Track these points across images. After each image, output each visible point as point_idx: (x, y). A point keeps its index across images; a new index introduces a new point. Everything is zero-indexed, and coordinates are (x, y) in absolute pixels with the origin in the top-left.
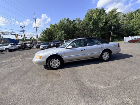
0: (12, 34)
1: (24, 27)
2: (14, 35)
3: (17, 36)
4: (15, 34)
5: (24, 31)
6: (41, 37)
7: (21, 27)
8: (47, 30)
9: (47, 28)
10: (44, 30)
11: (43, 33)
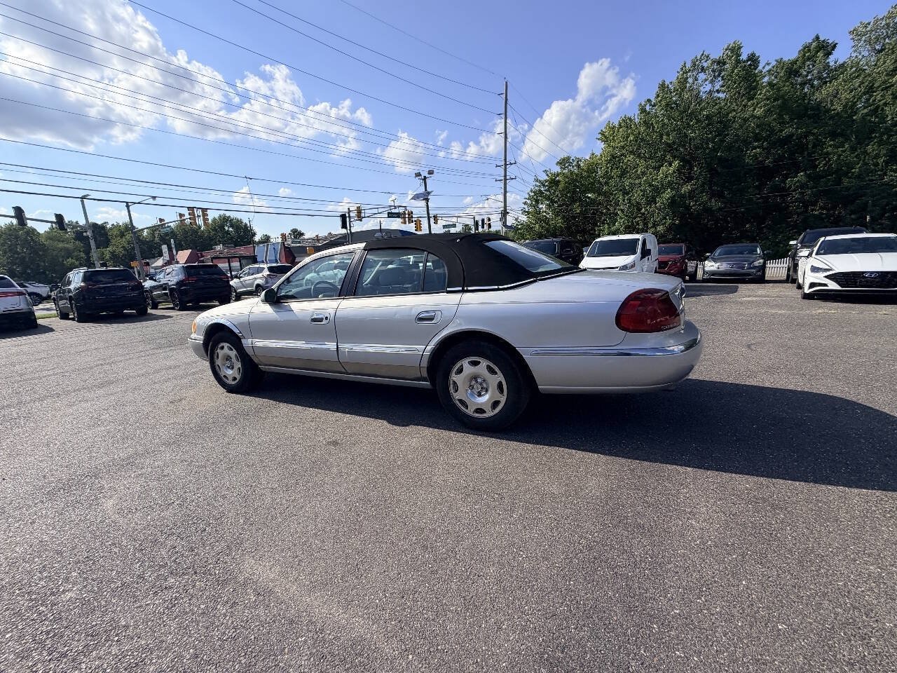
0: (391, 215)
1: (431, 172)
2: (398, 215)
3: (407, 216)
4: (401, 210)
5: (425, 196)
6: (524, 218)
7: (418, 175)
8: (564, 169)
9: (564, 159)
10: (548, 175)
11: (540, 191)
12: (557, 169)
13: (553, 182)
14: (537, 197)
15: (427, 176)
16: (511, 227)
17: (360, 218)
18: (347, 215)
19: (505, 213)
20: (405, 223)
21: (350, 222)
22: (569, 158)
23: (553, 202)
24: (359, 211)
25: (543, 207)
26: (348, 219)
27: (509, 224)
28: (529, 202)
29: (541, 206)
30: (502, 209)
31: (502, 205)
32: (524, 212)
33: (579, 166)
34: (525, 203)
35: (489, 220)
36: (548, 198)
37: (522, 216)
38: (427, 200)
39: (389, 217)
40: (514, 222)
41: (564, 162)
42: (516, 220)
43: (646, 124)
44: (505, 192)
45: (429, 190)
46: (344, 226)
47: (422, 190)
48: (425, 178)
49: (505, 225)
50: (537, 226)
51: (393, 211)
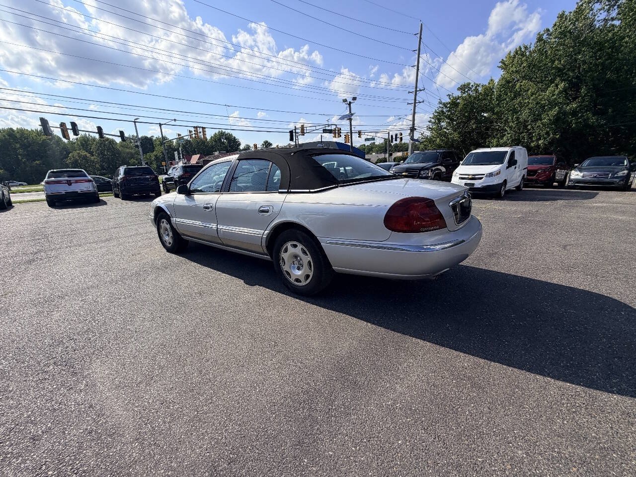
1: (354, 99)
2: (330, 131)
3: (337, 132)
4: (333, 127)
5: (349, 117)
6: (428, 133)
7: (345, 101)
8: (464, 93)
9: (465, 85)
10: (450, 99)
11: (442, 111)
12: (459, 93)
13: (454, 104)
14: (439, 117)
15: (352, 101)
16: (417, 140)
17: (303, 133)
18: (294, 131)
19: (413, 129)
20: (335, 137)
21: (296, 136)
22: (469, 84)
23: (452, 120)
24: (302, 127)
25: (443, 124)
26: (294, 134)
27: (416, 137)
28: (433, 120)
29: (442, 124)
30: (411, 126)
31: (411, 123)
32: (429, 128)
33: (476, 90)
34: (430, 122)
35: (401, 134)
36: (448, 117)
37: (427, 131)
38: (350, 120)
39: (324, 132)
40: (420, 136)
41: (464, 88)
42: (422, 134)
43: (541, 52)
44: (414, 113)
45: (352, 112)
46: (292, 139)
47: (348, 113)
48: (350, 103)
49: (412, 139)
50: (438, 140)
51: (327, 128)
